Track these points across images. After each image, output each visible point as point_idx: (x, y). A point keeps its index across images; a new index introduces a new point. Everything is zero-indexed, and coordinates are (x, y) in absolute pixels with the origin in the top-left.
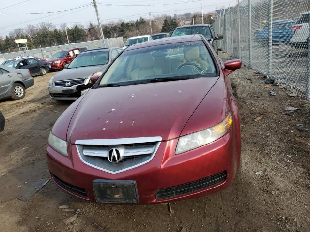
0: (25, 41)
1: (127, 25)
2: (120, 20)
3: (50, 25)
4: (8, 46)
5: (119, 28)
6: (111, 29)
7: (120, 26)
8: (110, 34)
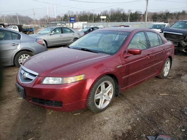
0: (105, 17)
1: (171, 14)
2: (167, 10)
3: (122, 10)
4: (98, 19)
5: (164, 16)
6: (158, 16)
7: (165, 15)
8: (156, 19)
